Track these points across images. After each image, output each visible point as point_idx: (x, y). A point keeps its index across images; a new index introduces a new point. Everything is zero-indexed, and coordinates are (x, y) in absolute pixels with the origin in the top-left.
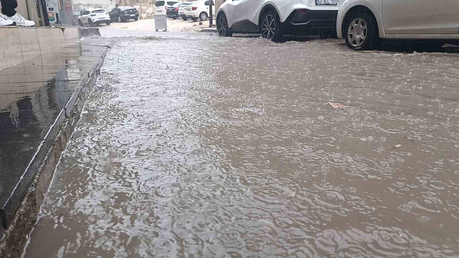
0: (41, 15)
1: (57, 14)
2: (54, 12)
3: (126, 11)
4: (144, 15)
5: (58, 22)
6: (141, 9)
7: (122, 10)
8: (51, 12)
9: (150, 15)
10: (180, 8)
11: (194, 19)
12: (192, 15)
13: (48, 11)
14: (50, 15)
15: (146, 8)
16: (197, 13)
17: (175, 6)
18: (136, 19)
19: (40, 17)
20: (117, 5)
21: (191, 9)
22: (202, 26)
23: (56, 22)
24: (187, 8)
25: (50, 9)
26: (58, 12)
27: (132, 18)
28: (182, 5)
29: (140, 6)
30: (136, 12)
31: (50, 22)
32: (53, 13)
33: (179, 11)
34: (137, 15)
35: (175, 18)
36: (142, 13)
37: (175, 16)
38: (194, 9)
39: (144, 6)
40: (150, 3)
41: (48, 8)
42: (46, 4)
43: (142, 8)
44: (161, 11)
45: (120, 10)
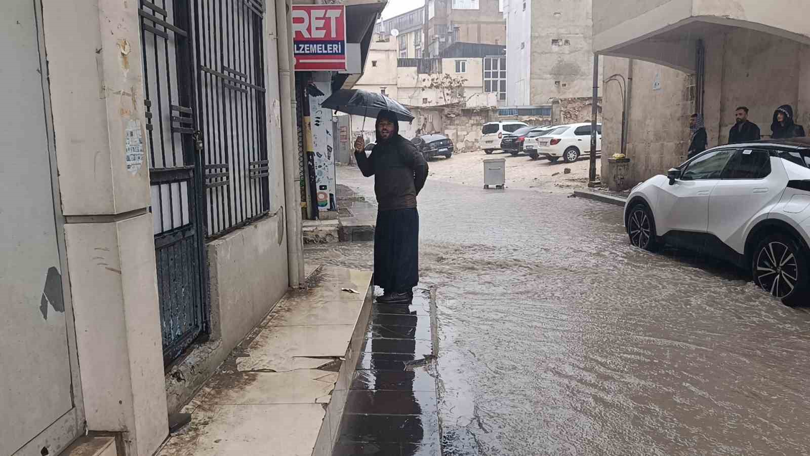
0: (307, 196)
1: (331, 195)
2: (327, 192)
3: (433, 144)
4: (460, 145)
5: (331, 209)
6: (457, 136)
7: (427, 142)
8: (322, 193)
9: (470, 144)
10: (526, 139)
11: (553, 160)
12: (550, 153)
13: (318, 191)
14: (321, 197)
15: (465, 133)
16: (558, 150)
17: (517, 133)
18: (448, 156)
19: (304, 200)
20: (419, 131)
21: (549, 143)
22: (569, 176)
23: (329, 208)
24: (540, 140)
25: (321, 187)
26: (333, 192)
27: (442, 153)
28: (531, 134)
29: (455, 131)
30: (449, 145)
31: (319, 208)
32: (325, 194)
33: (525, 145)
34: (452, 149)
35: (515, 154)
36: (457, 141)
37: (516, 150)
38: (554, 142)
39: (462, 130)
40: (472, 125)
41: (318, 185)
42: (317, 180)
43: (459, 133)
44: (492, 141)
45: (423, 141)
